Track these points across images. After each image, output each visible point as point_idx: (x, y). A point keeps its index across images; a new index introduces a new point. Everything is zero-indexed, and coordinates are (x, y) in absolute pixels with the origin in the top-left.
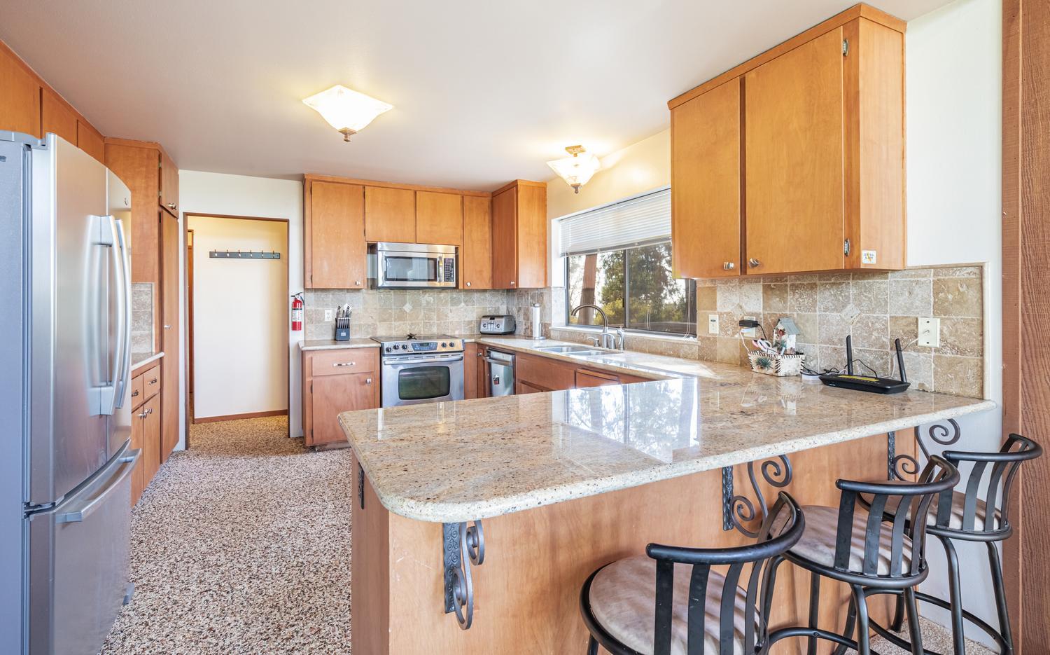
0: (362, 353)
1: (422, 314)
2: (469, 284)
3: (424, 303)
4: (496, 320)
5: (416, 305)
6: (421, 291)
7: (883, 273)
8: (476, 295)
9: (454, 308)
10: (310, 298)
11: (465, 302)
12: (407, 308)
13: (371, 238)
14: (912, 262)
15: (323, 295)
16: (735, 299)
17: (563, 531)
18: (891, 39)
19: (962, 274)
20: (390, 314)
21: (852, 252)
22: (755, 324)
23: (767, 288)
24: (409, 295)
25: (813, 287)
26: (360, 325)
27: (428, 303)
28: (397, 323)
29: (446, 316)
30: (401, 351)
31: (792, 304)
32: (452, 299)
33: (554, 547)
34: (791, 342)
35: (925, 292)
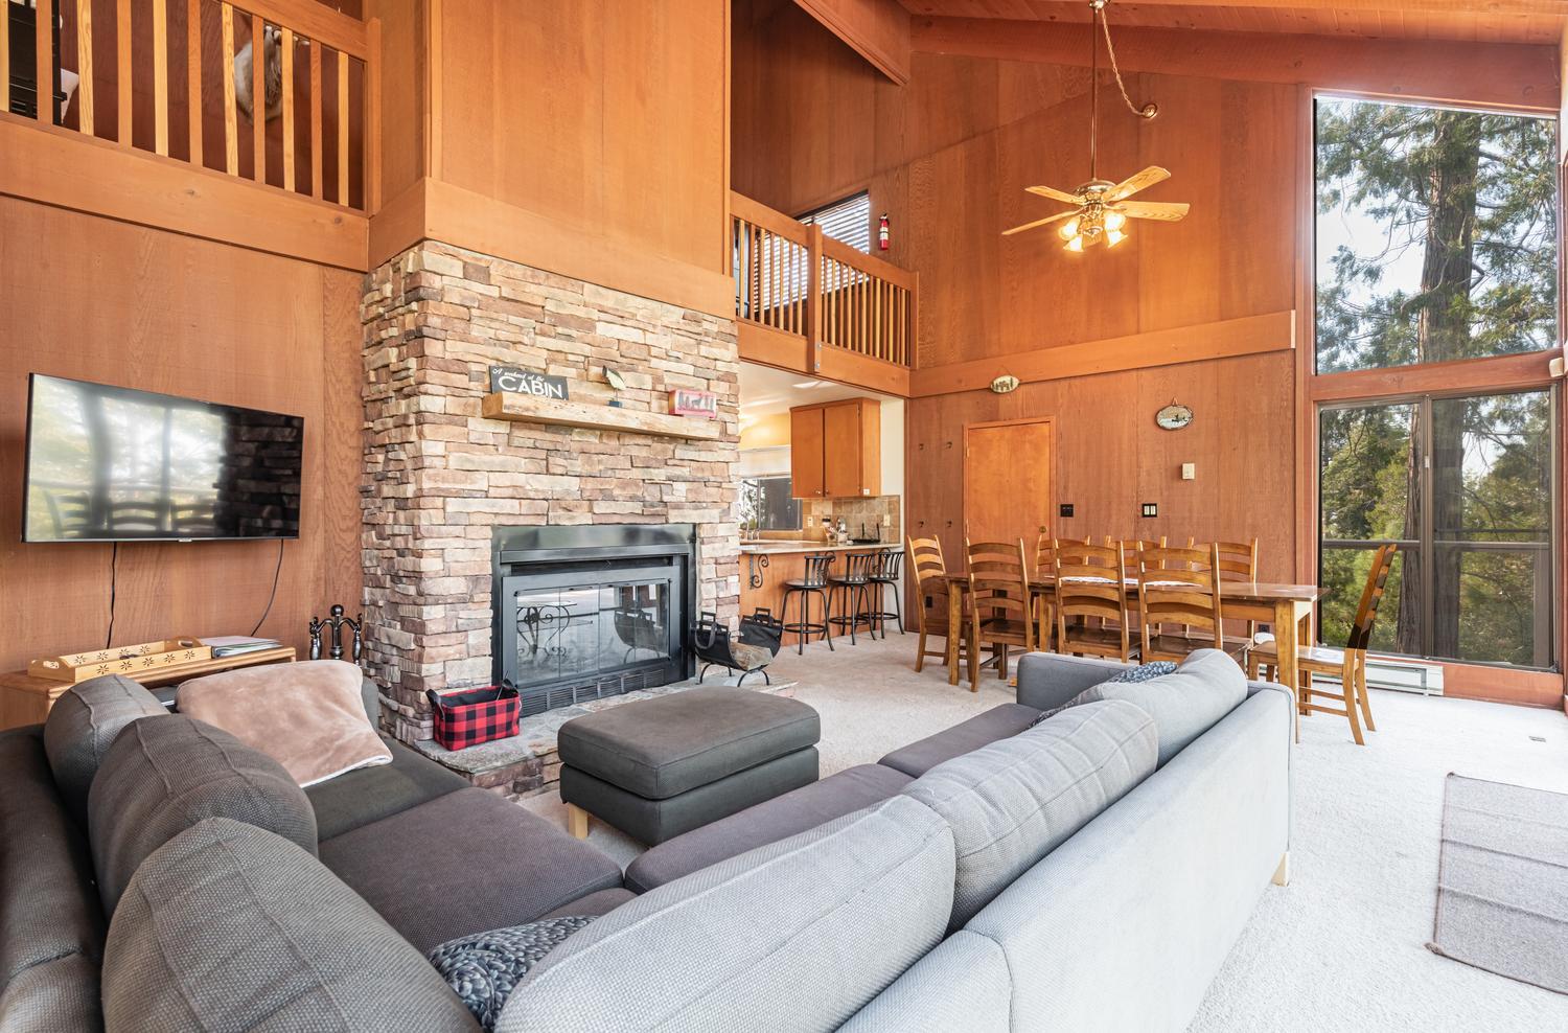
7: (874, 498)
14: (883, 493)
16: (820, 508)
17: (776, 573)
18: (874, 407)
19: (895, 499)
21: (861, 490)
22: (829, 520)
23: (834, 503)
25: (851, 503)
31: (844, 511)
33: (773, 577)
34: (843, 527)
35: (886, 505)
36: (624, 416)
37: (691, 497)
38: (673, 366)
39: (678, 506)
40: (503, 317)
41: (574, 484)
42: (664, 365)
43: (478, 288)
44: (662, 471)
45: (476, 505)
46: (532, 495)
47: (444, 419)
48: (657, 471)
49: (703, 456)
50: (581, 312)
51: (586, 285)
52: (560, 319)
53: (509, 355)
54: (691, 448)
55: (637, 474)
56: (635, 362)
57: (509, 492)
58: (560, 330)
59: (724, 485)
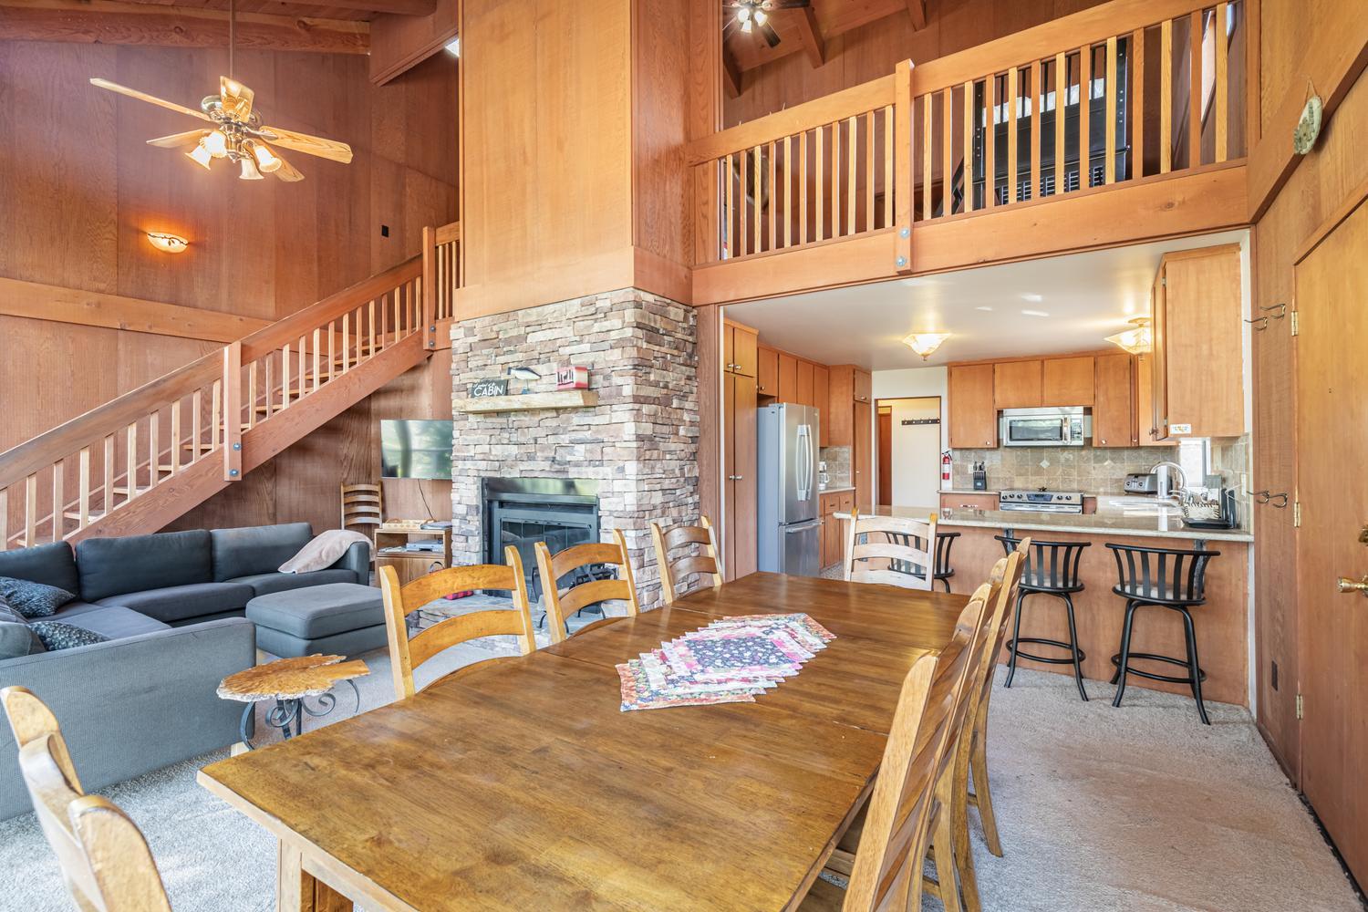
0: (984, 498)
1: (1061, 470)
2: (1104, 442)
3: (1062, 460)
4: (1140, 478)
5: (1053, 461)
6: (1059, 449)
8: (1126, 453)
9: (1097, 465)
10: (957, 455)
11: (1112, 459)
12: (1045, 464)
13: (998, 406)
15: (967, 453)
20: (1027, 470)
24: (1045, 453)
26: (998, 478)
27: (1067, 460)
28: (1034, 478)
29: (1088, 473)
30: (1015, 499)
32: (1096, 457)
36: (510, 401)
37: (589, 457)
38: (574, 349)
39: (577, 465)
40: (479, 352)
41: (514, 450)
42: (568, 350)
43: (471, 340)
44: (568, 435)
45: (469, 464)
46: (492, 458)
47: (460, 418)
48: (563, 436)
49: (597, 420)
50: (514, 333)
51: (519, 312)
52: (508, 341)
53: (481, 374)
54: (590, 414)
55: (551, 439)
56: (549, 355)
57: (481, 457)
58: (505, 349)
59: (617, 445)
